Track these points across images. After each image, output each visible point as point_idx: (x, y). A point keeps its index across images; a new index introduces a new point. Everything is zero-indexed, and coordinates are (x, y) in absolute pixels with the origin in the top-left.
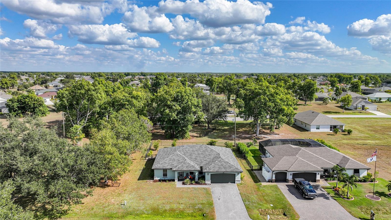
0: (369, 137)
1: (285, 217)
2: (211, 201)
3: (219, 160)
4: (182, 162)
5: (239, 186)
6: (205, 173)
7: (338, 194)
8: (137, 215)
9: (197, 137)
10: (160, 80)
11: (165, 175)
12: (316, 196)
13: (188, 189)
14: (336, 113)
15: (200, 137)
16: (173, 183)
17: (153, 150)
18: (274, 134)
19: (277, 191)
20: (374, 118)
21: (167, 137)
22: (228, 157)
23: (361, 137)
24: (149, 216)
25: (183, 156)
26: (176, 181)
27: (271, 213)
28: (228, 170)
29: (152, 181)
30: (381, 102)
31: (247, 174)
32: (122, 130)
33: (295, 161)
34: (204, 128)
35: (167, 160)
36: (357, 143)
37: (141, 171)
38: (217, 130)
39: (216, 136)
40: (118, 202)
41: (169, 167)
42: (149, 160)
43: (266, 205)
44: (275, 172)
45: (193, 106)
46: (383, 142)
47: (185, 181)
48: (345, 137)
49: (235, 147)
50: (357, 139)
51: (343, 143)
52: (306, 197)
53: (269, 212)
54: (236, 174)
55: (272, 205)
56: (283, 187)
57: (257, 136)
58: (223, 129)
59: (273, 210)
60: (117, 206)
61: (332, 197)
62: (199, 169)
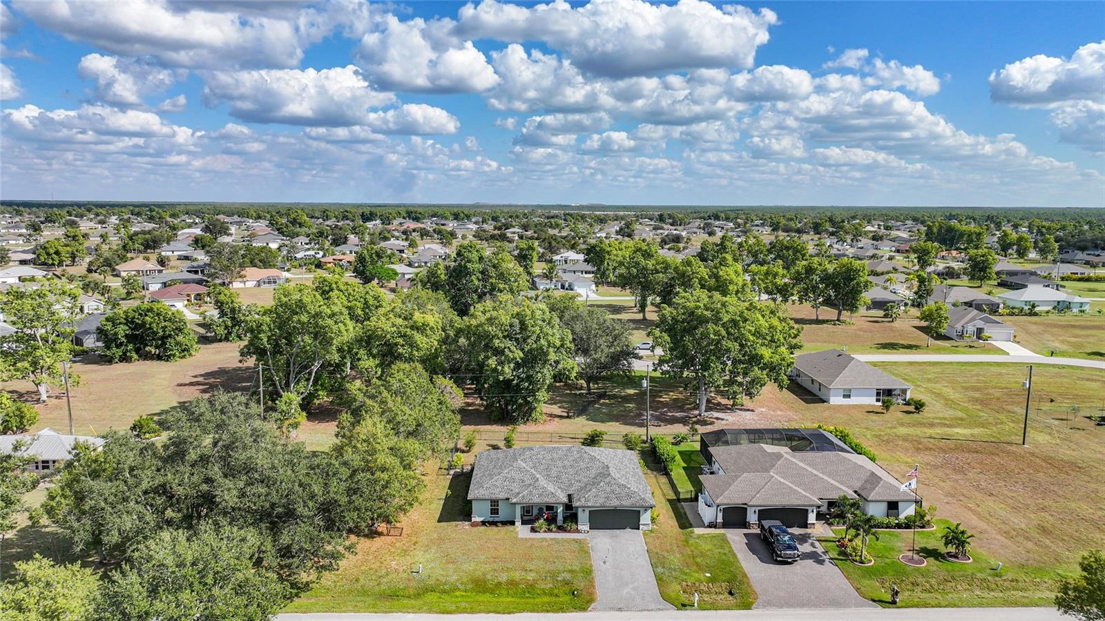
0: (962, 419)
1: (731, 598)
2: (588, 566)
3: (607, 480)
4: (530, 485)
5: (646, 534)
6: (577, 508)
7: (844, 554)
8: (444, 592)
9: (561, 417)
10: (469, 261)
11: (495, 511)
12: (798, 556)
13: (542, 542)
14: (910, 347)
15: (568, 417)
16: (511, 528)
17: (463, 452)
18: (741, 410)
19: (722, 547)
20: (999, 364)
21: (492, 417)
22: (627, 472)
23: (945, 419)
24: (469, 594)
25: (532, 470)
26: (518, 524)
27: (705, 589)
28: (624, 503)
29: (467, 523)
30: (1036, 314)
31: (667, 511)
32: (405, 418)
33: (766, 484)
34: (578, 392)
35: (498, 480)
36: (928, 435)
37: (442, 502)
38: (610, 397)
39: (606, 414)
40: (405, 567)
41: (502, 496)
42: (456, 477)
43: (696, 575)
44: (722, 507)
45: (551, 350)
46: (989, 432)
47: (537, 525)
48: (908, 418)
49: (647, 445)
50: (932, 425)
51: (896, 435)
52: (779, 559)
53: (702, 587)
54: (642, 510)
55: (708, 575)
56: (737, 538)
57: (700, 415)
58: (625, 396)
59: (710, 584)
60: (405, 575)
61: (832, 559)
62: (565, 500)
